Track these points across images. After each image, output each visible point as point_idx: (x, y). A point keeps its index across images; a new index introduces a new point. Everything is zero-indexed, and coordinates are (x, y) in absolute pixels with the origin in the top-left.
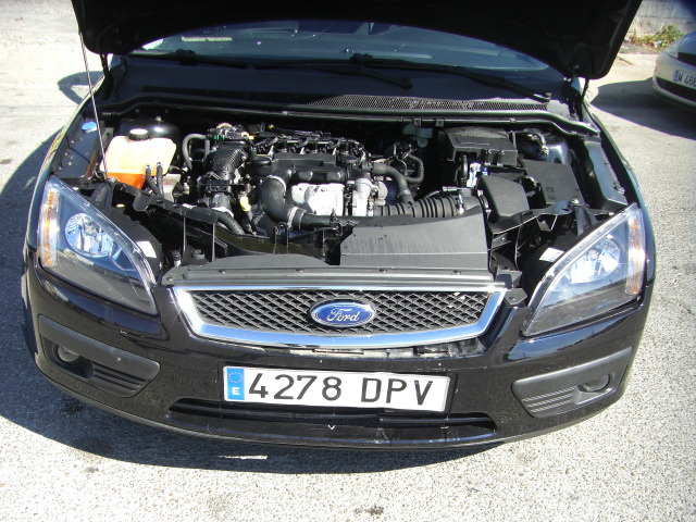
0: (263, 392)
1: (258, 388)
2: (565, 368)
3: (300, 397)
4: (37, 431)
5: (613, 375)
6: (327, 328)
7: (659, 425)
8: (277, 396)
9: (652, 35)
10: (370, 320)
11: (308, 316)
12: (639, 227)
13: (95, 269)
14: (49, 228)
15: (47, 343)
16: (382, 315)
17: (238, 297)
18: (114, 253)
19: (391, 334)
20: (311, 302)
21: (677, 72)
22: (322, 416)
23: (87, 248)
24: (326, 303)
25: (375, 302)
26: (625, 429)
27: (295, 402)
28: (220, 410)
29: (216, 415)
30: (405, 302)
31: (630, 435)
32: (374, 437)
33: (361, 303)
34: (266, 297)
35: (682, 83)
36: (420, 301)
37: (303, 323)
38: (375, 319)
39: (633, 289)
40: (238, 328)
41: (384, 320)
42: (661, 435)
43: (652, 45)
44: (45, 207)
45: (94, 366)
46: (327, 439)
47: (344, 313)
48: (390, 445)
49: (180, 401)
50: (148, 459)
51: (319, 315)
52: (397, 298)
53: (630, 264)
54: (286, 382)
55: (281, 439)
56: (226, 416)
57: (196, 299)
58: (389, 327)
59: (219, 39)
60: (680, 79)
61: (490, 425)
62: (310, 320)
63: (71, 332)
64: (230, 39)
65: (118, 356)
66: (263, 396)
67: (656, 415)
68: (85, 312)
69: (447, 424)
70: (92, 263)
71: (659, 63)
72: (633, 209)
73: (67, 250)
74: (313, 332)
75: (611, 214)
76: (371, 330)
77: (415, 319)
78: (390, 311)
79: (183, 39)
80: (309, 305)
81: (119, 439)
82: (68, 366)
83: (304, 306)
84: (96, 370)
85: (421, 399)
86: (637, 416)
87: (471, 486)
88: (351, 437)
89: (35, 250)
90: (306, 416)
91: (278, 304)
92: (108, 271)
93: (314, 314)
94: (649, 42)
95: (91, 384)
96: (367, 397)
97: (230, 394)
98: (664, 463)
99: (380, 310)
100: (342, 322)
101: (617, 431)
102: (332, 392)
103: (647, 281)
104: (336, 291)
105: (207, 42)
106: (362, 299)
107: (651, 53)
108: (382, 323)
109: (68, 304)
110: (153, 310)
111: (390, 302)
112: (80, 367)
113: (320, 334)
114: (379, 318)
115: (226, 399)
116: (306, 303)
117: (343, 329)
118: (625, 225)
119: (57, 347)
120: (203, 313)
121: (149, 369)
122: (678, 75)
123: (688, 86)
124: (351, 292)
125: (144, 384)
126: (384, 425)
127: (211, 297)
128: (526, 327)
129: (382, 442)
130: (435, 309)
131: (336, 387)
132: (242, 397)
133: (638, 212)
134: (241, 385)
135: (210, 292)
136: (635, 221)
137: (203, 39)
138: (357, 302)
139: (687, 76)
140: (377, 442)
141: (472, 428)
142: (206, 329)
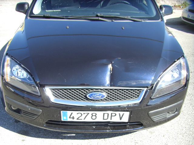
0: (73, 118)
1: (72, 117)
2: (164, 107)
3: (84, 119)
4: (7, 129)
5: (178, 108)
6: (92, 100)
7: (190, 120)
8: (78, 119)
9: (180, 4)
10: (105, 98)
11: (86, 96)
12: (184, 64)
13: (22, 82)
14: (7, 70)
15: (8, 104)
16: (108, 96)
17: (65, 90)
18: (27, 77)
19: (111, 102)
20: (87, 92)
21: (188, 15)
22: (91, 124)
23: (19, 75)
24: (91, 92)
25: (106, 92)
26: (180, 122)
27: (83, 120)
28: (60, 123)
29: (59, 124)
30: (115, 92)
31: (182, 124)
32: (107, 129)
33: (102, 92)
34: (73, 90)
35: (190, 18)
36: (120, 92)
37: (84, 98)
38: (106, 97)
39: (183, 83)
40: (65, 100)
41: (109, 98)
42: (191, 124)
43: (180, 7)
44: (6, 64)
45: (22, 111)
46: (93, 131)
47: (97, 96)
48: (112, 132)
49: (49, 121)
50: (40, 136)
51: (89, 96)
52: (113, 91)
53: (182, 75)
54: (80, 115)
55: (79, 131)
56: (62, 125)
57: (52, 91)
58: (111, 100)
59: (57, 11)
60: (189, 17)
61: (141, 125)
62: (86, 97)
63: (15, 101)
64: (60, 10)
65: (29, 108)
66: (73, 119)
67: (189, 117)
68: (19, 95)
69: (128, 125)
70: (21, 80)
71: (183, 12)
72: (182, 59)
73: (13, 76)
74: (87, 101)
75: (176, 60)
76: (105, 100)
77: (118, 97)
78: (111, 95)
79: (46, 11)
80: (86, 93)
81: (31, 130)
82: (15, 111)
83: (84, 93)
84: (23, 112)
85: (121, 119)
86: (183, 118)
87: (136, 142)
88: (100, 130)
89: (3, 77)
90: (86, 124)
91: (77, 93)
92: (26, 82)
93: (87, 96)
94: (179, 6)
95: (22, 116)
96: (105, 118)
97: (63, 119)
98: (192, 132)
99: (108, 94)
100: (96, 98)
101: (178, 123)
102: (94, 117)
103: (187, 80)
104: (94, 89)
105: (53, 11)
106: (102, 91)
107: (180, 9)
108: (108, 98)
109: (14, 92)
110: (39, 94)
111: (111, 92)
112: (18, 111)
113: (89, 102)
114: (108, 97)
115: (62, 120)
116: (85, 92)
117: (96, 100)
118: (180, 64)
119: (11, 105)
120: (54, 95)
121: (39, 112)
122: (189, 16)
123: (192, 19)
124: (99, 89)
125: (37, 116)
126: (110, 126)
127: (56, 90)
128: (152, 96)
129: (109, 131)
130: (125, 94)
131: (95, 116)
132: (67, 119)
133: (184, 59)
134: (66, 116)
135: (56, 89)
136: (183, 62)
137: (52, 11)
138: (101, 92)
139: (191, 16)
140: (108, 131)
141: (136, 126)
142: (55, 100)
